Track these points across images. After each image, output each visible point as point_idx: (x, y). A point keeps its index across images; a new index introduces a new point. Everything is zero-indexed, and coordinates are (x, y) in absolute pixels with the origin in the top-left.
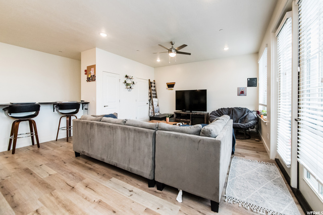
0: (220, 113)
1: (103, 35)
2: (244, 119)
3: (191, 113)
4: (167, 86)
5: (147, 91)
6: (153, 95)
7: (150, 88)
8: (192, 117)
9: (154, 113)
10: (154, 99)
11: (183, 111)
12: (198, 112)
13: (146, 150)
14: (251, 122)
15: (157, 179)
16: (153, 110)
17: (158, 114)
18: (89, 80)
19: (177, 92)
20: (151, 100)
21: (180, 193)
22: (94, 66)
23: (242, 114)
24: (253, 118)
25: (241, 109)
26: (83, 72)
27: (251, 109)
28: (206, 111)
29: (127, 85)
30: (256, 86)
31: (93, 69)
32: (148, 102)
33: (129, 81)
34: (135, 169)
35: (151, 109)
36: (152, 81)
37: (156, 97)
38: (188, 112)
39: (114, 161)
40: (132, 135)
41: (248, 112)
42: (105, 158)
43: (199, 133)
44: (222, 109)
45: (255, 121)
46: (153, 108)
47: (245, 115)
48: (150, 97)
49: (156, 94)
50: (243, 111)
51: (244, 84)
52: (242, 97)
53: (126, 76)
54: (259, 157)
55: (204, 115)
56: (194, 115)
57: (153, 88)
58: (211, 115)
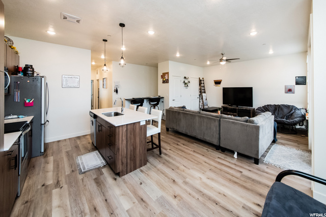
0: (266, 109)
1: (178, 55)
2: (290, 116)
3: (237, 108)
4: (214, 83)
5: (198, 87)
6: (202, 91)
7: (200, 85)
8: (238, 111)
9: (203, 106)
10: (203, 94)
11: (229, 106)
12: (245, 108)
13: (215, 129)
14: (297, 119)
15: (221, 145)
16: (203, 103)
17: (207, 107)
18: (164, 82)
19: (224, 89)
20: (201, 95)
21: (236, 154)
22: (168, 73)
23: (288, 111)
24: (300, 115)
25: (288, 107)
26: (159, 77)
27: (299, 107)
28: (252, 106)
29: (185, 84)
30: (305, 84)
31: (167, 75)
32: (199, 97)
33: (186, 81)
34: (208, 139)
35: (201, 102)
36: (201, 79)
37: (205, 92)
38: (234, 107)
39: (194, 134)
40: (206, 120)
41: (295, 109)
42: (188, 132)
43: (247, 121)
44: (268, 105)
45: (301, 119)
46: (203, 101)
47: (292, 112)
48: (200, 92)
49: (204, 90)
50: (290, 109)
51: (292, 82)
52: (290, 95)
53: (185, 78)
54: (299, 147)
55: (250, 110)
56: (241, 109)
57: (202, 85)
58: (257, 111)
